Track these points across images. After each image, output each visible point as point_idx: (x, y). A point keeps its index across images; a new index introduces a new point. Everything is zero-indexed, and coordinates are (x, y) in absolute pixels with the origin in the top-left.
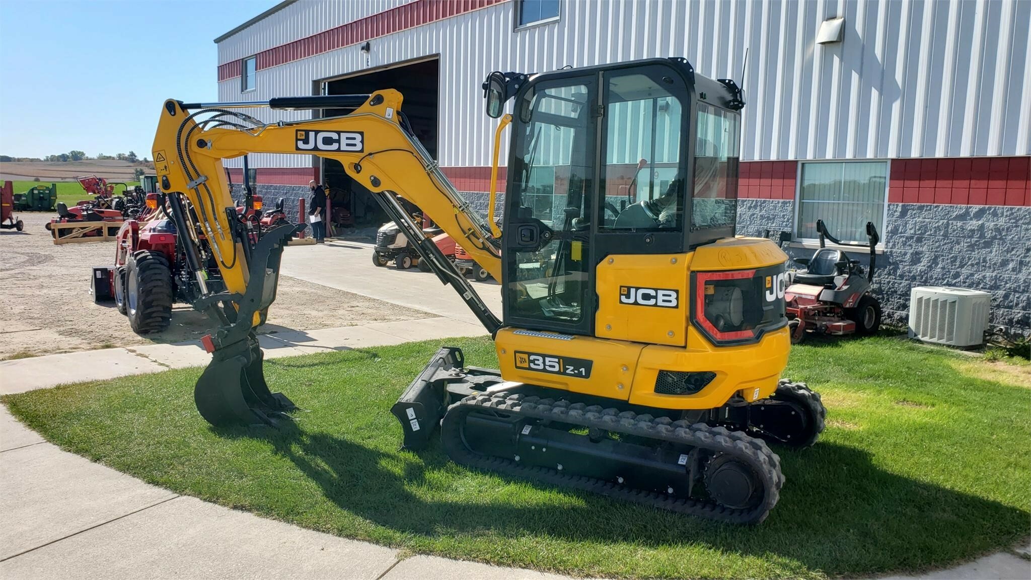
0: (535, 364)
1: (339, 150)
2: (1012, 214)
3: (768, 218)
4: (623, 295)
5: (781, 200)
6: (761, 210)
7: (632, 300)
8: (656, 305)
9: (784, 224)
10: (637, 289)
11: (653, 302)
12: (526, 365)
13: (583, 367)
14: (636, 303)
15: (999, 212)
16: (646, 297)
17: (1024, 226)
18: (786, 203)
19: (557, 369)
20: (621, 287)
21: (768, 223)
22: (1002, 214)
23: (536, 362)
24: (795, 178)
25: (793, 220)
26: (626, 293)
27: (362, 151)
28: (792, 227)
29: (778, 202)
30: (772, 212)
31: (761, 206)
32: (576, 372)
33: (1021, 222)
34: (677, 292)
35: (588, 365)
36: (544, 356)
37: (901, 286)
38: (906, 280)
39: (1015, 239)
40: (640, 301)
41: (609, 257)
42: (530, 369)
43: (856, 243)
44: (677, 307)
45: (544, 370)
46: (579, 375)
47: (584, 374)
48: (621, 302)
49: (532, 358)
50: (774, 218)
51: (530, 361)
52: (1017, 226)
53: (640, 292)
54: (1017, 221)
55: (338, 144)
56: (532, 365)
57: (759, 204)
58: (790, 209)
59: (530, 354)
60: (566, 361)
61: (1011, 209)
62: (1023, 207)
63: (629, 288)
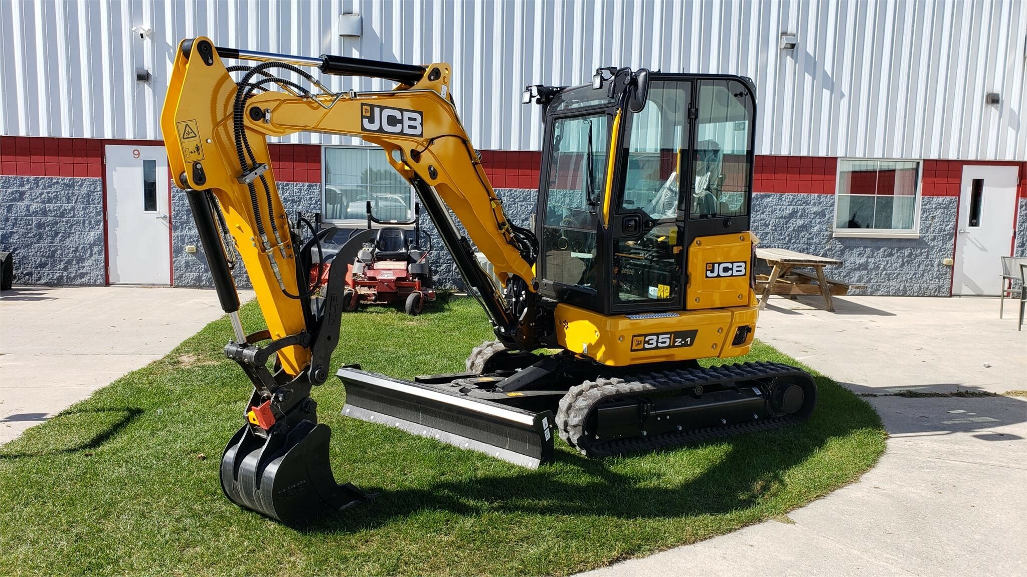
0: (649, 344)
1: (401, 133)
2: (511, 194)
3: (293, 201)
4: (708, 270)
5: (307, 184)
6: (283, 193)
7: (715, 274)
8: (732, 276)
9: (312, 206)
10: (719, 264)
11: (730, 273)
12: (641, 347)
13: (688, 336)
14: (718, 276)
15: (502, 193)
16: (726, 270)
17: (520, 203)
18: (313, 186)
19: (667, 344)
20: (707, 264)
21: (293, 206)
22: (505, 194)
23: (651, 342)
24: (320, 162)
25: (321, 201)
26: (711, 268)
27: (421, 135)
28: (320, 209)
29: (303, 185)
30: (297, 195)
31: (283, 188)
32: (683, 342)
33: (517, 200)
34: (745, 262)
35: (693, 334)
36: (658, 335)
37: (432, 255)
38: (436, 250)
39: (514, 213)
40: (722, 274)
41: (697, 239)
42: (644, 349)
43: (396, 221)
44: (745, 275)
45: (657, 348)
46: (686, 345)
47: (689, 343)
48: (707, 277)
49: (647, 339)
50: (300, 201)
51: (646, 342)
52: (515, 204)
53: (722, 266)
54: (515, 199)
55: (401, 125)
56: (647, 346)
57: (281, 187)
58: (317, 191)
59: (646, 335)
60: (677, 334)
61: (511, 191)
62: (518, 189)
63: (713, 264)
